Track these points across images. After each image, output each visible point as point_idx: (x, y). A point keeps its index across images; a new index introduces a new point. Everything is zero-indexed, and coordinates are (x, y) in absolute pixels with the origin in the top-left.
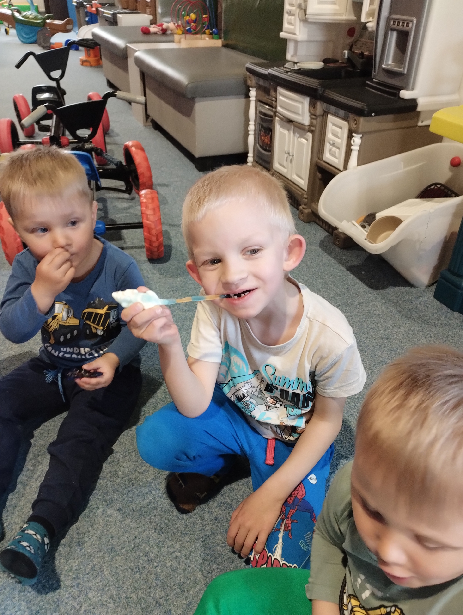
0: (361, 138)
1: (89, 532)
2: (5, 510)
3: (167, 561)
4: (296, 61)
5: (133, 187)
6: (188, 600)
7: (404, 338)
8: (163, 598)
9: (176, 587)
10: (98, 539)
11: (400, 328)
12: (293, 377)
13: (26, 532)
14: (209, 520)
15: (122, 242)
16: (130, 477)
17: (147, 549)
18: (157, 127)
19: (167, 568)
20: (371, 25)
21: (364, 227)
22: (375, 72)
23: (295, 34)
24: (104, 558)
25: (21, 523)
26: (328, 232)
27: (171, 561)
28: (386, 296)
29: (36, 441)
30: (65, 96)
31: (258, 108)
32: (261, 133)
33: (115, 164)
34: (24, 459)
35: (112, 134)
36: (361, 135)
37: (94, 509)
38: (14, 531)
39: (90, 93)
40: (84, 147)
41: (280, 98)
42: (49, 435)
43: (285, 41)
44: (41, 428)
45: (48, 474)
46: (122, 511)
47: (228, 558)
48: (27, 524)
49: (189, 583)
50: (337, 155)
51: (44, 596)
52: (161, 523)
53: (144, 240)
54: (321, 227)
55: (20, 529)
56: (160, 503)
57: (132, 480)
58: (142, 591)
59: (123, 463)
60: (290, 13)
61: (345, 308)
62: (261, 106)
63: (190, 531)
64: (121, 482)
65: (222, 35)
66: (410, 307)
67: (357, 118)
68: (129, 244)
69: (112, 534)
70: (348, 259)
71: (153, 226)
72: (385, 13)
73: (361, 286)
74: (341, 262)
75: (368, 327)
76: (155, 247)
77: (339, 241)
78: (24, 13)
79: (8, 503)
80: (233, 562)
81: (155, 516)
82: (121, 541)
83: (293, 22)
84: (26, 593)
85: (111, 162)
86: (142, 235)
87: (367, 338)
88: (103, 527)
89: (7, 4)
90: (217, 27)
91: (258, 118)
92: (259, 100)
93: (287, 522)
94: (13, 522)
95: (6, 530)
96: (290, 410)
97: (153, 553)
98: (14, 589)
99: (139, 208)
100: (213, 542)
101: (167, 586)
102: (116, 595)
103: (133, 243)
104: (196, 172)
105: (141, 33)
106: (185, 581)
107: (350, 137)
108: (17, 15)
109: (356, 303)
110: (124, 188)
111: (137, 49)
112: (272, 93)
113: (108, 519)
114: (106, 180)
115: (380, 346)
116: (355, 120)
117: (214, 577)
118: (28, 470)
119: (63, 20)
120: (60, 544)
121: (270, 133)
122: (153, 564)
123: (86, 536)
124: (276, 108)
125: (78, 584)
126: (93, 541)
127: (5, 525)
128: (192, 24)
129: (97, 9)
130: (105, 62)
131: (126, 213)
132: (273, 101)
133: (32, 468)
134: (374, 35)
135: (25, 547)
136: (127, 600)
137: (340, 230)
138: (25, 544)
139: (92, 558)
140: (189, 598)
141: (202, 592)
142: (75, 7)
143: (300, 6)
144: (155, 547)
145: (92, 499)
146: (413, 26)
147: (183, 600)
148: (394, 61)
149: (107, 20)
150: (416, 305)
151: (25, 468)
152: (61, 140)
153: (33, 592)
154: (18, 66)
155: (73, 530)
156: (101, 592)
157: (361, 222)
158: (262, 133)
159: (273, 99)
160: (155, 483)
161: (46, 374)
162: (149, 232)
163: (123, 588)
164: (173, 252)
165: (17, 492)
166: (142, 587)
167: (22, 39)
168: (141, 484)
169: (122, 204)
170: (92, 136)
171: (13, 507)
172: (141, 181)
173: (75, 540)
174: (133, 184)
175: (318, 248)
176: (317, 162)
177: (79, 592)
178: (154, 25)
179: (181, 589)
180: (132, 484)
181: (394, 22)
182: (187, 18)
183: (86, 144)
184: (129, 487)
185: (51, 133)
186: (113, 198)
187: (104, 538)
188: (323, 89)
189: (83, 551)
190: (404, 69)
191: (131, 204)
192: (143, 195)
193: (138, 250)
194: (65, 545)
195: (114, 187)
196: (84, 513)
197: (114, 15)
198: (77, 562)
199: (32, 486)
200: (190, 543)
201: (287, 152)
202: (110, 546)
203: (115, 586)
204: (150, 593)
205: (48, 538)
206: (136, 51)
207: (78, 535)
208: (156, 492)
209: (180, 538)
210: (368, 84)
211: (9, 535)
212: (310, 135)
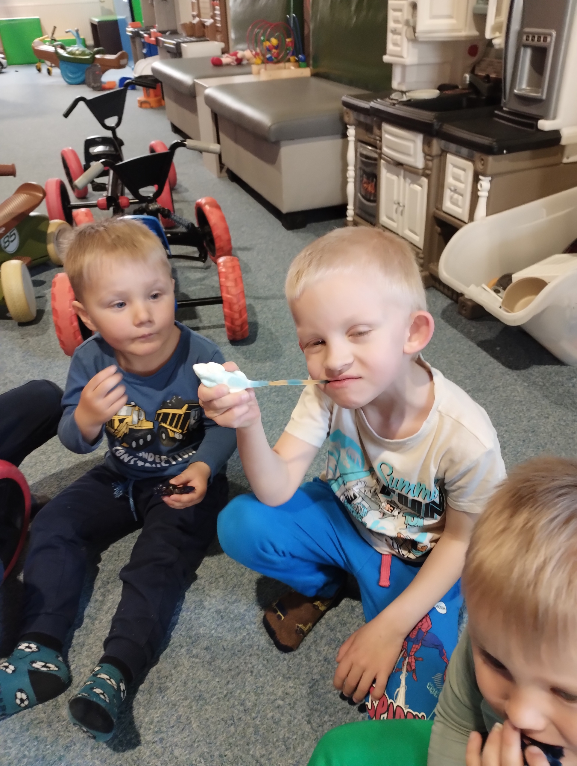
0: (491, 181)
1: (172, 675)
2: (71, 649)
3: (268, 711)
4: (404, 89)
5: (208, 253)
6: (295, 759)
7: (555, 430)
8: (265, 757)
9: (280, 743)
10: (183, 684)
11: (548, 418)
12: (414, 482)
13: (98, 676)
14: (317, 661)
15: (197, 321)
16: (219, 608)
17: (243, 696)
18: (234, 178)
19: (268, 719)
20: (498, 42)
21: (497, 291)
22: (505, 99)
23: (402, 57)
24: (191, 707)
25: (91, 666)
26: (451, 299)
27: (272, 711)
28: (529, 378)
29: (104, 565)
30: (123, 148)
31: (358, 150)
32: (363, 179)
33: (186, 227)
34: (91, 588)
35: (179, 190)
36: (490, 178)
37: (176, 647)
38: (82, 676)
39: (153, 142)
40: (149, 209)
41: (386, 136)
42: (120, 558)
43: (389, 66)
44: (109, 549)
45: (121, 605)
46: (211, 650)
47: (343, 708)
48: (100, 666)
49: (296, 739)
50: (460, 203)
51: (122, 754)
52: (259, 665)
53: (223, 317)
54: (443, 293)
55: (91, 673)
56: (256, 640)
57: (221, 612)
58: (239, 748)
59: (210, 591)
60: (395, 32)
61: (476, 394)
62: (361, 147)
63: (294, 674)
64: (208, 614)
65: (311, 62)
66: (561, 391)
67: (484, 157)
68: (206, 323)
69: (200, 677)
70: (479, 332)
71: (235, 300)
72: (515, 26)
73: (496, 366)
74: (469, 335)
75: (506, 417)
76: (238, 326)
77: (465, 310)
78: (70, 49)
79: (74, 642)
80: (348, 713)
81: (251, 655)
82: (210, 686)
83: (399, 42)
84: (100, 750)
85: (181, 224)
86: (222, 312)
87: (506, 431)
88: (188, 670)
89: (49, 39)
90: (303, 53)
91: (359, 162)
92: (358, 140)
93: (410, 661)
94: (81, 664)
95: (73, 674)
96: (410, 519)
97: (250, 702)
98: (86, 745)
99: (216, 278)
100: (322, 689)
101: (269, 742)
102: (208, 753)
103: (210, 322)
104: (283, 230)
105: (211, 65)
106: (291, 736)
107: (476, 180)
108: (61, 51)
109: (491, 387)
110: (197, 255)
111: (207, 86)
112: (376, 131)
113: (194, 659)
114: (175, 246)
115: (524, 441)
116: (482, 160)
117: (326, 732)
118: (96, 601)
119: (115, 54)
120: (139, 691)
121: (375, 180)
122: (250, 715)
123: (168, 680)
124: (381, 149)
125: (162, 740)
126: (177, 687)
127: (72, 668)
128: (274, 51)
129: (157, 40)
130: (168, 102)
131: (201, 285)
132: (377, 140)
133: (101, 598)
134: (502, 54)
135: (98, 694)
136: (221, 759)
137: (466, 297)
138: (98, 691)
139: (177, 707)
140: (297, 757)
141: (312, 750)
142: (129, 38)
143: (407, 23)
144: (252, 694)
145: (173, 635)
146: (551, 41)
147: (289, 759)
148: (529, 84)
149: (169, 51)
150: (568, 388)
151: (93, 599)
152: (120, 201)
153: (108, 749)
154: (66, 115)
155: (152, 674)
156: (189, 749)
157: (494, 285)
158: (365, 180)
159: (378, 138)
160: (249, 616)
161: (115, 488)
162: (231, 309)
163: (216, 743)
164: (260, 330)
165: (84, 628)
166: (238, 743)
167: (67, 80)
168: (232, 616)
169: (196, 274)
170: (157, 194)
171: (81, 646)
172: (217, 245)
173: (155, 685)
174: (208, 249)
175: (440, 319)
176: (434, 213)
177: (163, 749)
178: (226, 55)
179: (285, 746)
180: (221, 616)
181: (528, 37)
182: (267, 44)
183: (150, 205)
184: (217, 620)
185: (108, 193)
186: (185, 267)
187: (190, 683)
188: (440, 123)
189: (166, 698)
190: (542, 94)
191: (206, 274)
192: (222, 264)
193: (218, 330)
194: (143, 692)
195: (185, 255)
196: (165, 653)
197: (178, 45)
198: (159, 712)
199: (102, 620)
200: (295, 688)
201: (396, 202)
202: (198, 693)
203: (206, 742)
204: (249, 750)
205: (125, 684)
206: (206, 88)
207: (159, 680)
208: (251, 626)
209: (283, 683)
210: (496, 114)
211: (77, 679)
212: (425, 180)
